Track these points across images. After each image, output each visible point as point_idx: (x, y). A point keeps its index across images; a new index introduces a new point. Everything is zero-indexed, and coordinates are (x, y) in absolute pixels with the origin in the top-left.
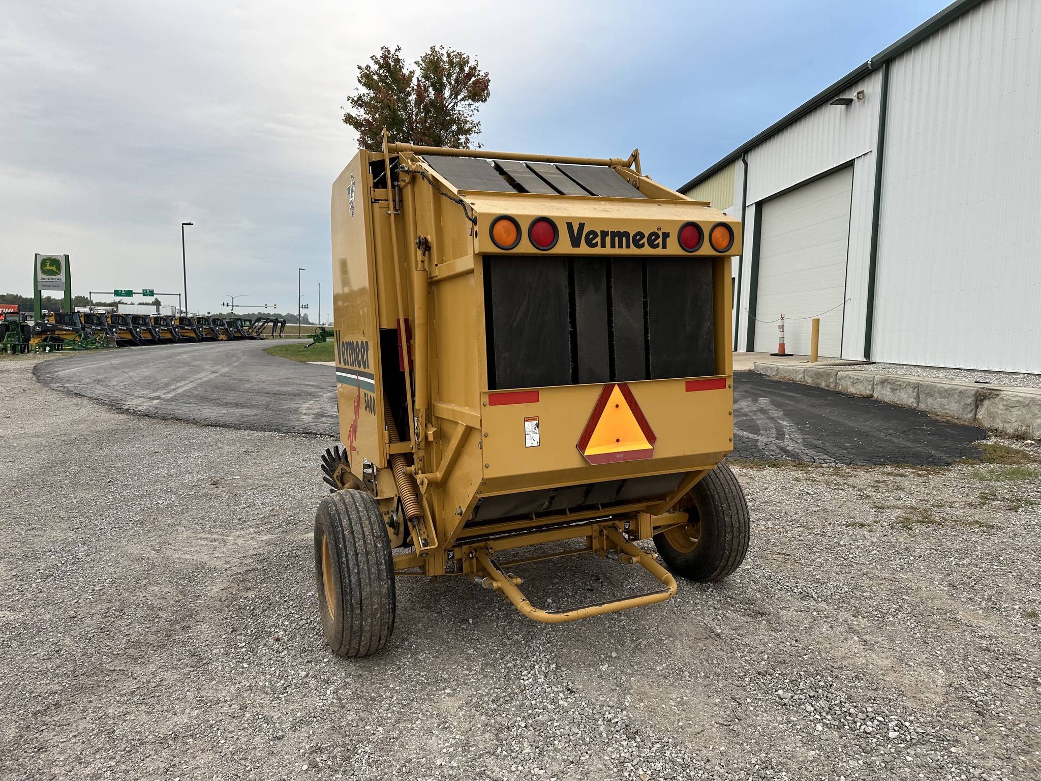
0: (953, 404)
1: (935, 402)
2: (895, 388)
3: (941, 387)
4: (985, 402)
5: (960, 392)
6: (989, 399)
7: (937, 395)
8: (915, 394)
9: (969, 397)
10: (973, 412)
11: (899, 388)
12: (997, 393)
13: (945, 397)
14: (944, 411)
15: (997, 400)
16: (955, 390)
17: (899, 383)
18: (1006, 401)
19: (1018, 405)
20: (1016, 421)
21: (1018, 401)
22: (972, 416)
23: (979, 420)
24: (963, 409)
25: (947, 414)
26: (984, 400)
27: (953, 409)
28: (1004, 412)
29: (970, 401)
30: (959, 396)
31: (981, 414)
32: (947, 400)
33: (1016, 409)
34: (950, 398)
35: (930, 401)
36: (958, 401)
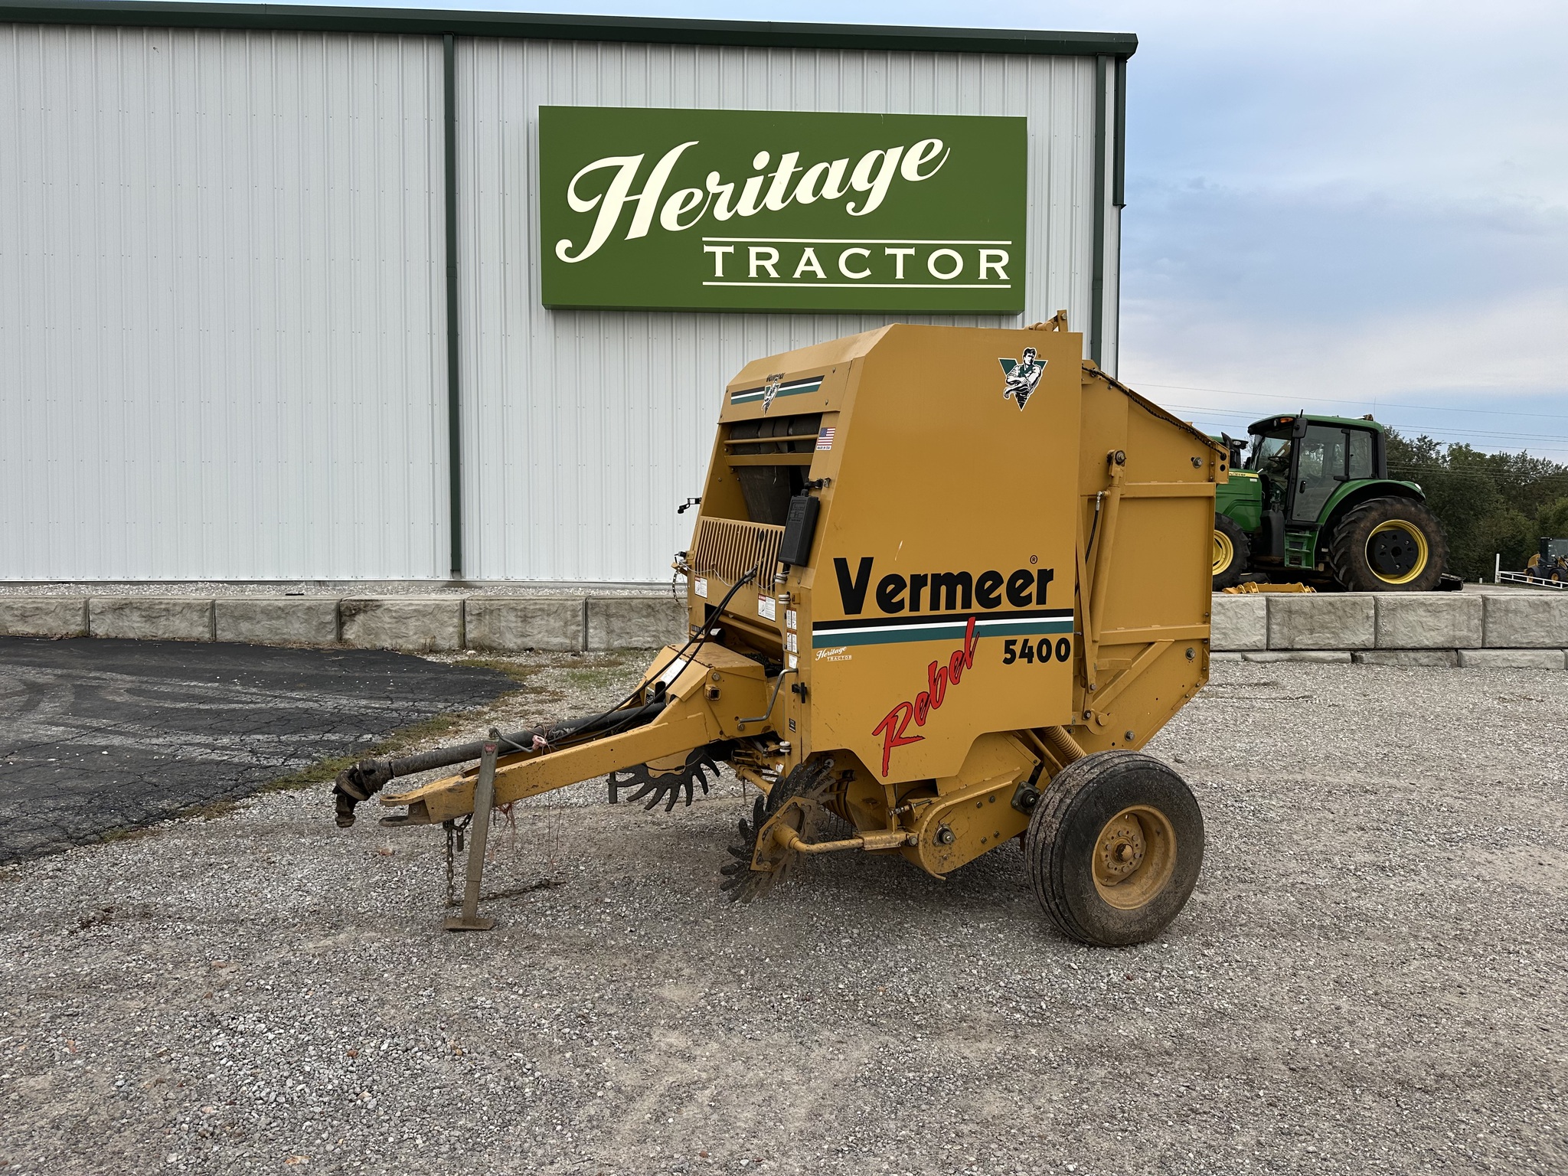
0: (297, 626)
1: (258, 626)
2: (154, 615)
3: (269, 605)
4: (357, 616)
5: (309, 608)
6: (365, 612)
7: (259, 617)
8: (206, 620)
9: (326, 613)
10: (335, 632)
11: (164, 613)
12: (378, 603)
13: (279, 617)
14: (277, 637)
15: (379, 612)
16: (297, 606)
17: (163, 606)
18: (395, 611)
19: (415, 614)
20: (415, 634)
21: (415, 610)
22: (331, 637)
23: (346, 641)
24: (318, 630)
25: (285, 640)
26: (354, 615)
27: (297, 632)
28: (394, 626)
29: (330, 618)
30: (306, 614)
31: (349, 633)
32: (283, 622)
33: (413, 619)
34: (289, 618)
35: (245, 626)
36: (306, 621)
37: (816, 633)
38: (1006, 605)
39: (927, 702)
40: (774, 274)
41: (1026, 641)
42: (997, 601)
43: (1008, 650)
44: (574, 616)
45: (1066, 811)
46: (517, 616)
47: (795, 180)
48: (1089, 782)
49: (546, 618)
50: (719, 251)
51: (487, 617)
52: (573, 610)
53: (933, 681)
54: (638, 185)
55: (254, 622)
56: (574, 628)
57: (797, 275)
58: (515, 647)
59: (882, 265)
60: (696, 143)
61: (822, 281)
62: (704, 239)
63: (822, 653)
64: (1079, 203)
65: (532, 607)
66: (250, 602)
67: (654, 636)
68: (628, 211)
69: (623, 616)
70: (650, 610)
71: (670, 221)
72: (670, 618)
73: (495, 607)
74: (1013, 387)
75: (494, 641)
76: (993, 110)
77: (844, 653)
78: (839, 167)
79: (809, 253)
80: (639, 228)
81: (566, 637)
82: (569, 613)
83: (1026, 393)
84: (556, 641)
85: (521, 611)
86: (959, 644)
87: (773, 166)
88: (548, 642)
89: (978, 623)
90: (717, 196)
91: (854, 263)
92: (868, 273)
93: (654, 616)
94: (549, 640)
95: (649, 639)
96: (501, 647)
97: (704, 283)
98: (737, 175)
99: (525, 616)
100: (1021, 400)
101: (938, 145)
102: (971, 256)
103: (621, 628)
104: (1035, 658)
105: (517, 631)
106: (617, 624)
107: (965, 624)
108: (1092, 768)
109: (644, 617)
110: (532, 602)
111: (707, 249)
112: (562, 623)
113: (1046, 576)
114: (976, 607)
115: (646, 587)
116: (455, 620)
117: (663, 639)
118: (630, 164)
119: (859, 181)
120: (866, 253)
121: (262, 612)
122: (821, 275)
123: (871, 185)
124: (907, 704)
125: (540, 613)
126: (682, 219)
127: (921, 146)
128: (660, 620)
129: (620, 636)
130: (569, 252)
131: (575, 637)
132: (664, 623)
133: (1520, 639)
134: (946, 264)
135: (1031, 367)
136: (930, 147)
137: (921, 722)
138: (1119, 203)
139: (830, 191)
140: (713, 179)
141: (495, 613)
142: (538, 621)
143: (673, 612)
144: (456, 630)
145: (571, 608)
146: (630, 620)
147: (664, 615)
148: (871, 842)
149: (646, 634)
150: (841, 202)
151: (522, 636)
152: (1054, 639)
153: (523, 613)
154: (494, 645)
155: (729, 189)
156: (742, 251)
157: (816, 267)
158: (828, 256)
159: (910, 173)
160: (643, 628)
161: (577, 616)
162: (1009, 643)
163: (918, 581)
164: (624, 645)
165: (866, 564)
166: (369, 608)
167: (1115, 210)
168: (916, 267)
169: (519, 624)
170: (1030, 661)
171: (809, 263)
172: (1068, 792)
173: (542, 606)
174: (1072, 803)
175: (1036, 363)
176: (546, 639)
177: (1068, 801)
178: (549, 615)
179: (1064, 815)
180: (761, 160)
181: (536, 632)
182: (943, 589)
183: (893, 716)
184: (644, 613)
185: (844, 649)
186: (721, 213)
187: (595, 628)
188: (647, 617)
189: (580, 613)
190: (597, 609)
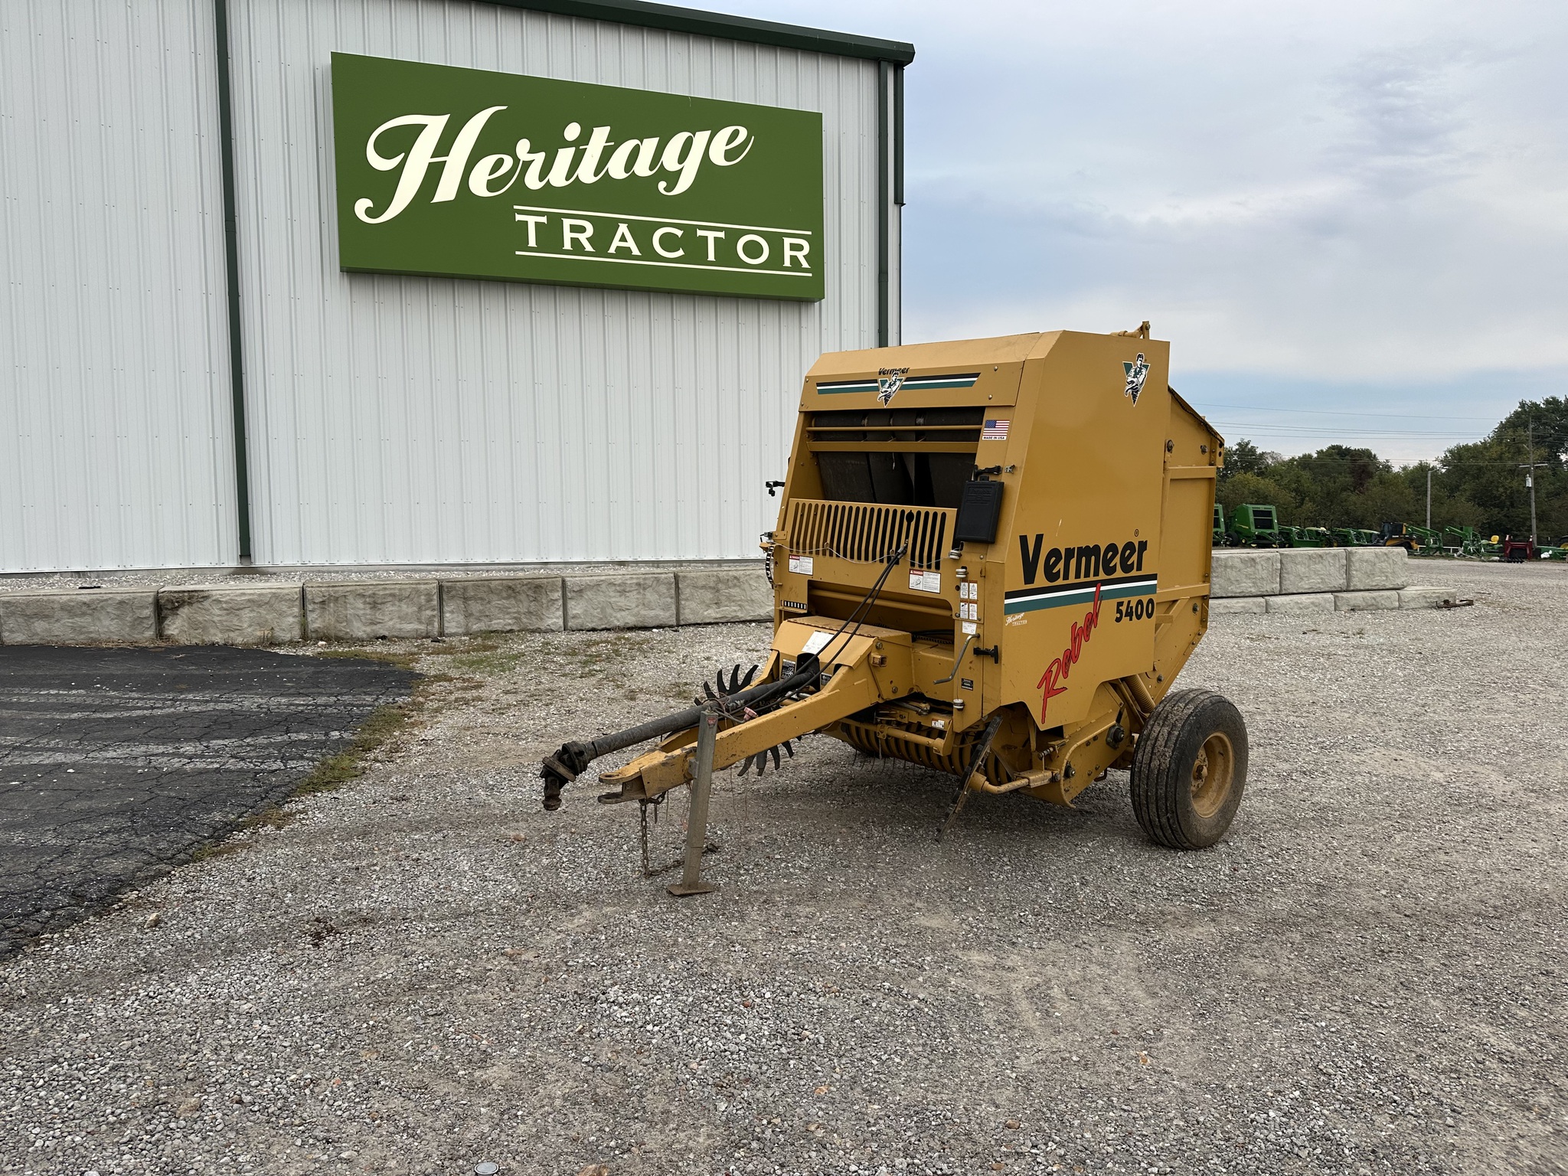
0: (107, 623)
1: (57, 625)
3: (71, 601)
4: (181, 609)
5: (121, 602)
6: (190, 604)
7: (58, 614)
9: (142, 607)
10: (153, 627)
12: (206, 594)
13: (84, 614)
14: (82, 637)
15: (206, 604)
16: (106, 600)
18: (226, 602)
19: (249, 604)
20: (250, 626)
21: (249, 601)
22: (150, 633)
23: (168, 638)
24: (133, 627)
25: (94, 640)
26: (177, 608)
27: (108, 629)
28: (224, 618)
29: (148, 612)
30: (118, 609)
31: (172, 628)
32: (89, 619)
33: (247, 611)
34: (96, 614)
35: (39, 625)
36: (118, 617)
37: (1007, 601)
38: (1119, 573)
39: (1071, 656)
40: (589, 248)
41: (1129, 602)
42: (1114, 570)
43: (1119, 611)
44: (429, 600)
45: (1176, 741)
46: (365, 603)
47: (607, 155)
48: (1189, 716)
49: (397, 603)
50: (532, 221)
51: (332, 605)
52: (428, 594)
53: (1074, 640)
54: (444, 146)
55: (52, 620)
56: (429, 613)
57: (612, 250)
58: (365, 636)
59: (695, 247)
60: (505, 108)
61: (636, 258)
62: (515, 207)
63: (1010, 619)
64: (865, 200)
65: (381, 593)
66: (45, 598)
67: (515, 618)
68: (434, 173)
69: (482, 599)
70: (510, 592)
71: (479, 185)
72: (531, 599)
73: (340, 594)
74: (1130, 386)
75: (341, 631)
76: (788, 103)
77: (1023, 618)
78: (649, 145)
79: (623, 228)
80: (446, 191)
81: (421, 623)
82: (423, 597)
83: (1137, 392)
84: (410, 627)
85: (370, 596)
86: (1089, 607)
87: (585, 138)
88: (400, 629)
89: (1103, 588)
90: (527, 165)
91: (668, 242)
92: (681, 253)
93: (515, 597)
94: (402, 626)
95: (510, 621)
96: (348, 636)
97: (517, 253)
98: (549, 144)
99: (375, 602)
100: (1134, 397)
101: (743, 133)
102: (776, 243)
103: (480, 611)
104: (1134, 617)
105: (366, 619)
106: (475, 607)
107: (1094, 589)
108: (1186, 705)
109: (504, 598)
110: (381, 587)
111: (519, 217)
112: (415, 609)
113: (1143, 546)
114: (1102, 576)
115: (461, 568)
116: (296, 610)
117: (525, 620)
118: (435, 125)
119: (670, 161)
120: (679, 233)
121: (62, 609)
122: (636, 251)
123: (681, 166)
124: (1057, 660)
125: (390, 599)
126: (492, 185)
127: (727, 131)
128: (521, 601)
129: (479, 620)
130: (369, 212)
131: (430, 622)
132: (526, 604)
133: (1235, 590)
134: (753, 249)
135: (1141, 369)
136: (735, 134)
137: (1066, 675)
138: (899, 201)
139: (642, 169)
140: (523, 147)
141: (341, 601)
142: (389, 608)
143: (535, 592)
144: (296, 620)
145: (425, 592)
146: (489, 602)
147: (524, 596)
148: (1034, 781)
149: (507, 616)
150: (653, 181)
151: (371, 624)
152: (1145, 599)
153: (373, 600)
154: (341, 634)
155: (539, 158)
156: (556, 222)
157: (631, 243)
158: (643, 234)
159: (718, 158)
160: (504, 610)
161: (432, 600)
162: (1120, 604)
163: (1070, 552)
164: (484, 628)
165: (1039, 538)
166: (194, 600)
167: (896, 208)
168: (725, 249)
169: (368, 612)
170: (1131, 619)
171: (623, 239)
172: (1174, 725)
173: (392, 591)
174: (1179, 734)
175: (1144, 366)
176: (398, 626)
177: (1176, 733)
178: (400, 600)
179: (1175, 744)
180: (572, 131)
181: (387, 619)
182: (1084, 559)
183: (1049, 671)
184: (504, 594)
185: (1022, 614)
186: (532, 181)
187: (452, 612)
188: (507, 598)
189: (435, 597)
190: (453, 593)
